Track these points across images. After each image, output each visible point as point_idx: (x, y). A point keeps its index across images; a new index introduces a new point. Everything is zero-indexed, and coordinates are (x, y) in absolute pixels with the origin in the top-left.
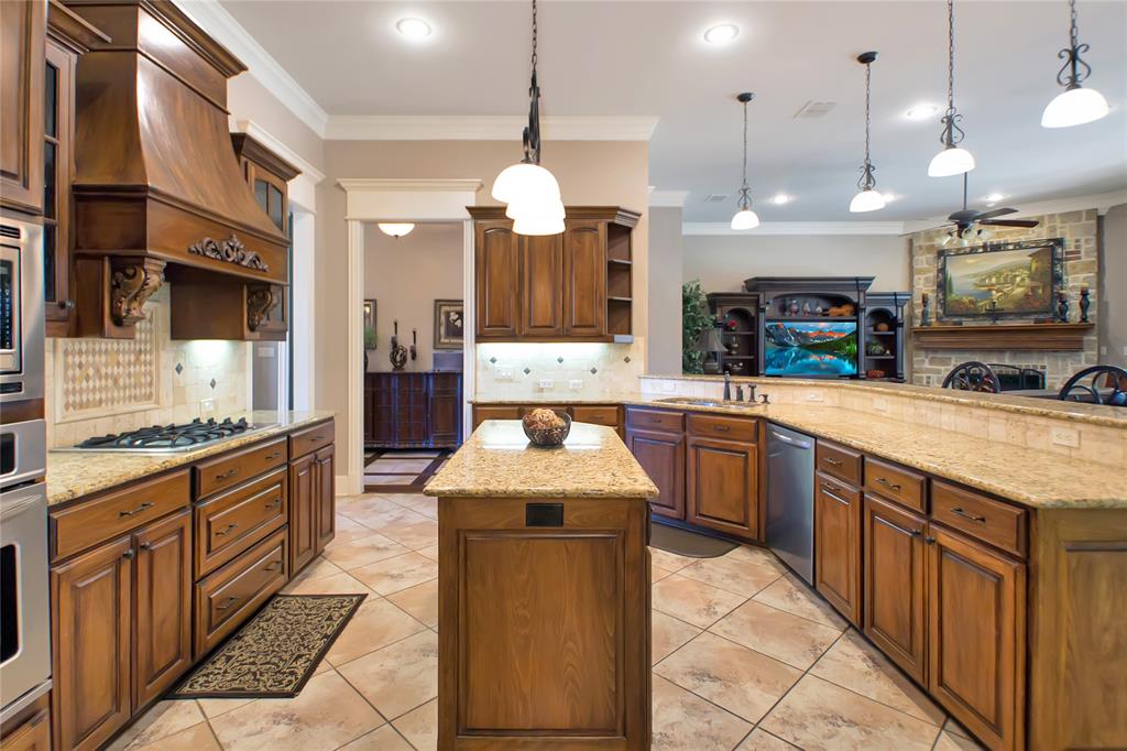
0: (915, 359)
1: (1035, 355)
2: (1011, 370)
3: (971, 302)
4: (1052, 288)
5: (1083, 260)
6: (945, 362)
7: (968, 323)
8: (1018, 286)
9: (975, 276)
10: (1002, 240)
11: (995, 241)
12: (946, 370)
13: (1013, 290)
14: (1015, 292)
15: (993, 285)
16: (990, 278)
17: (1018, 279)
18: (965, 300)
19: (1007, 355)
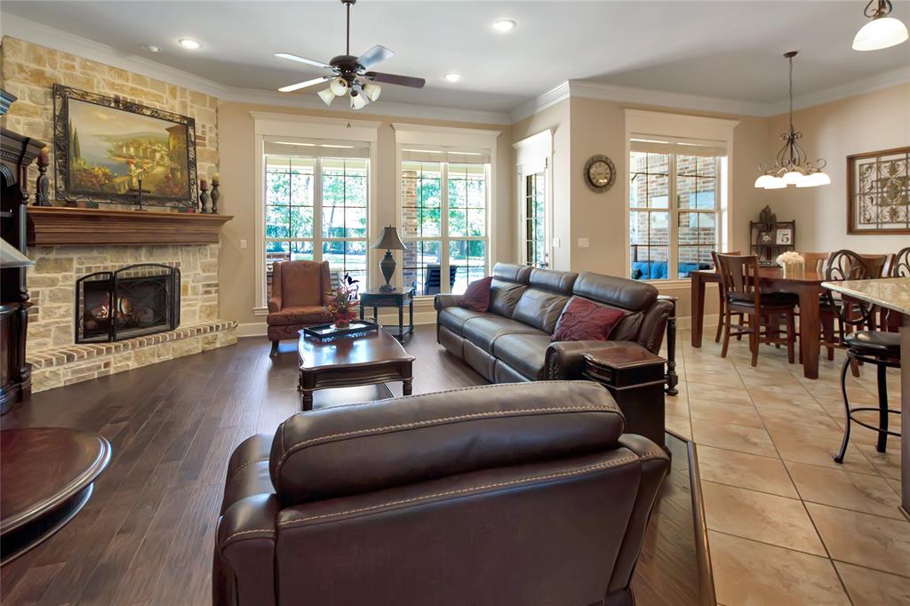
1: (171, 251)
3: (105, 174)
4: (189, 174)
5: (208, 148)
7: (104, 207)
8: (158, 164)
9: (109, 139)
10: (137, 100)
11: (129, 98)
12: (65, 278)
13: (153, 168)
14: (154, 172)
15: (132, 157)
16: (128, 147)
17: (158, 155)
18: (98, 171)
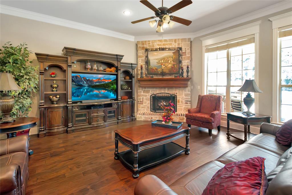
0: (138, 91)
1: (174, 89)
2: (167, 94)
3: (156, 69)
4: (179, 65)
5: (187, 55)
6: (148, 92)
7: (155, 77)
8: (170, 64)
9: (157, 59)
10: (165, 47)
11: (163, 47)
12: (148, 95)
13: (168, 65)
14: (169, 66)
15: (162, 63)
16: (161, 60)
17: (170, 61)
18: (154, 68)
19: (167, 89)
